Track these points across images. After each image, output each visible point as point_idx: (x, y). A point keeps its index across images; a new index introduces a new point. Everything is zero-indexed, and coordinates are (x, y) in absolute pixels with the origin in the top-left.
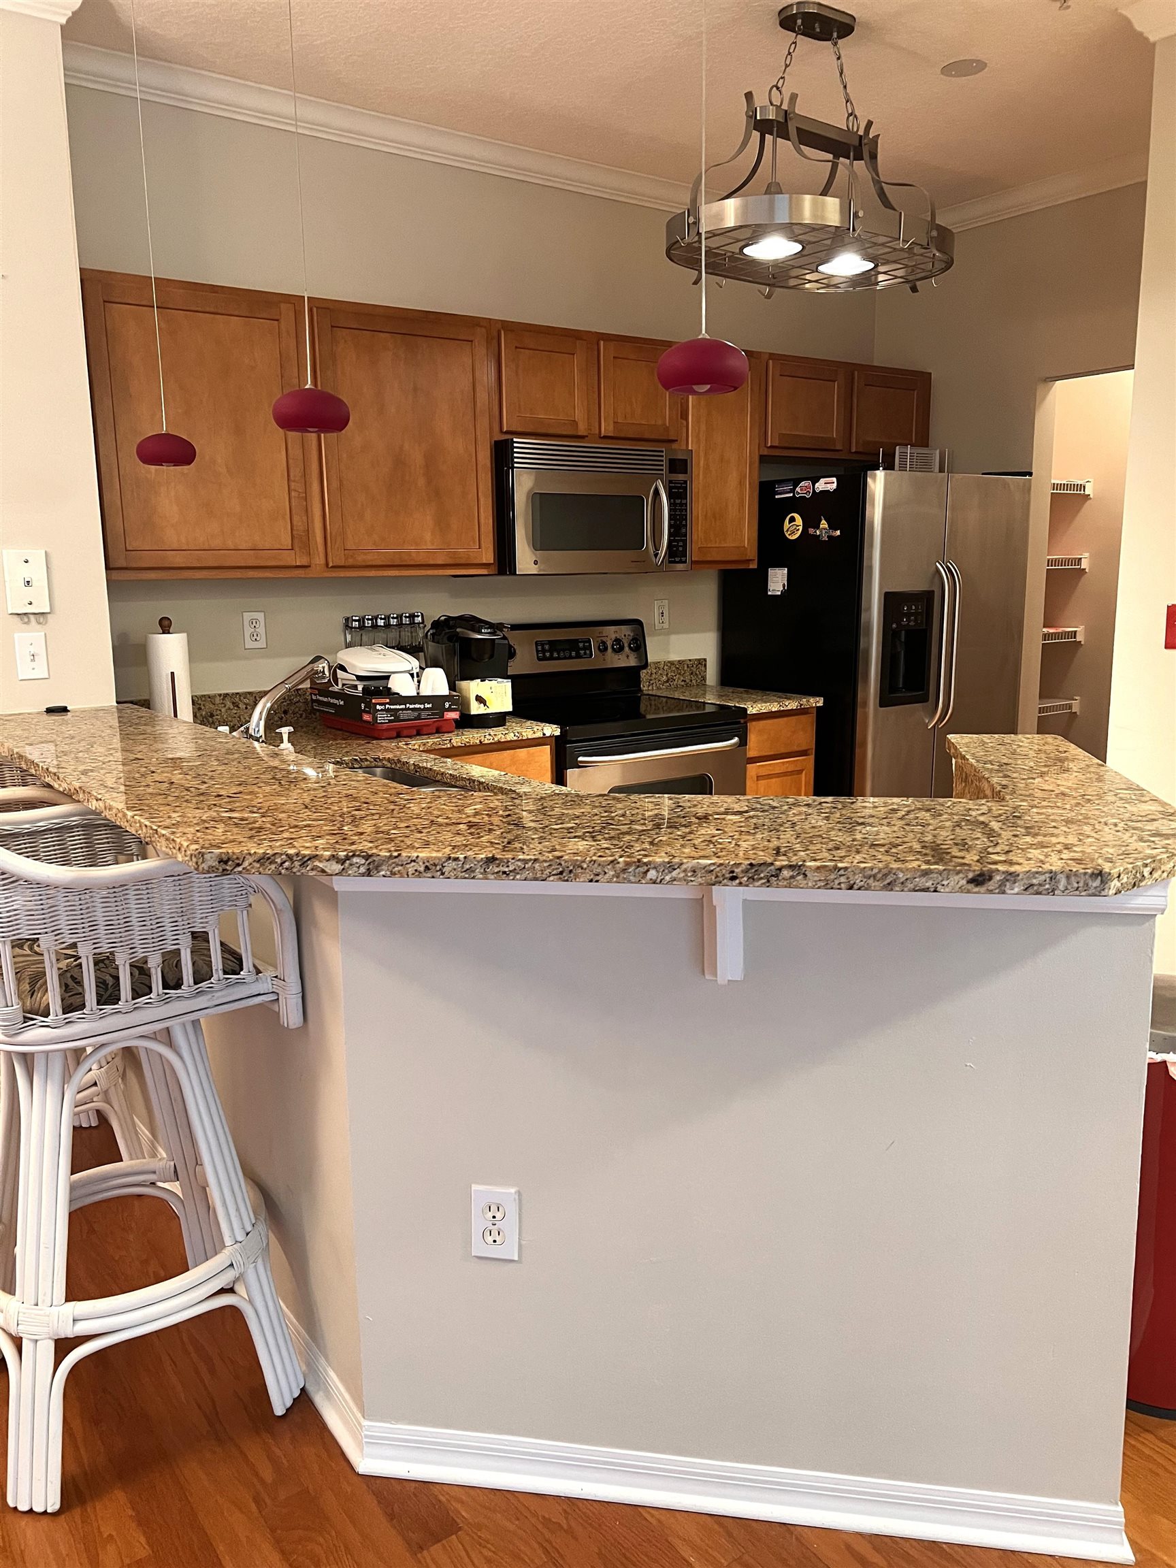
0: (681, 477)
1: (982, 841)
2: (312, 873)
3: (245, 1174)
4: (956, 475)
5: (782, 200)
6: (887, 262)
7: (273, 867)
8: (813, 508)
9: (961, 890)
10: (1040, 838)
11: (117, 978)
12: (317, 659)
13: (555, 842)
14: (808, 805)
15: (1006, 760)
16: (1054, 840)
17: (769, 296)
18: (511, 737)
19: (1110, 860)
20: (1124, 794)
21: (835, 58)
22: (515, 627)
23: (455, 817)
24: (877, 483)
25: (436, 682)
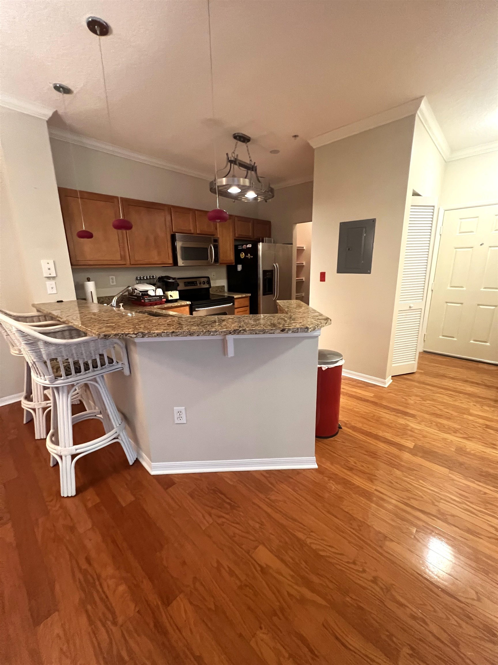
0: (217, 243)
1: (283, 322)
2: (128, 338)
3: (118, 411)
4: (277, 244)
5: (236, 179)
6: (260, 195)
7: (118, 337)
8: (246, 251)
9: (279, 333)
10: (295, 321)
11: (80, 367)
12: (129, 287)
13: (189, 327)
14: (247, 317)
15: (288, 305)
16: (298, 321)
17: (234, 202)
18: (179, 304)
19: (309, 325)
20: (312, 311)
21: (246, 147)
22: (179, 279)
23: (164, 323)
24: (260, 246)
25: (160, 292)
